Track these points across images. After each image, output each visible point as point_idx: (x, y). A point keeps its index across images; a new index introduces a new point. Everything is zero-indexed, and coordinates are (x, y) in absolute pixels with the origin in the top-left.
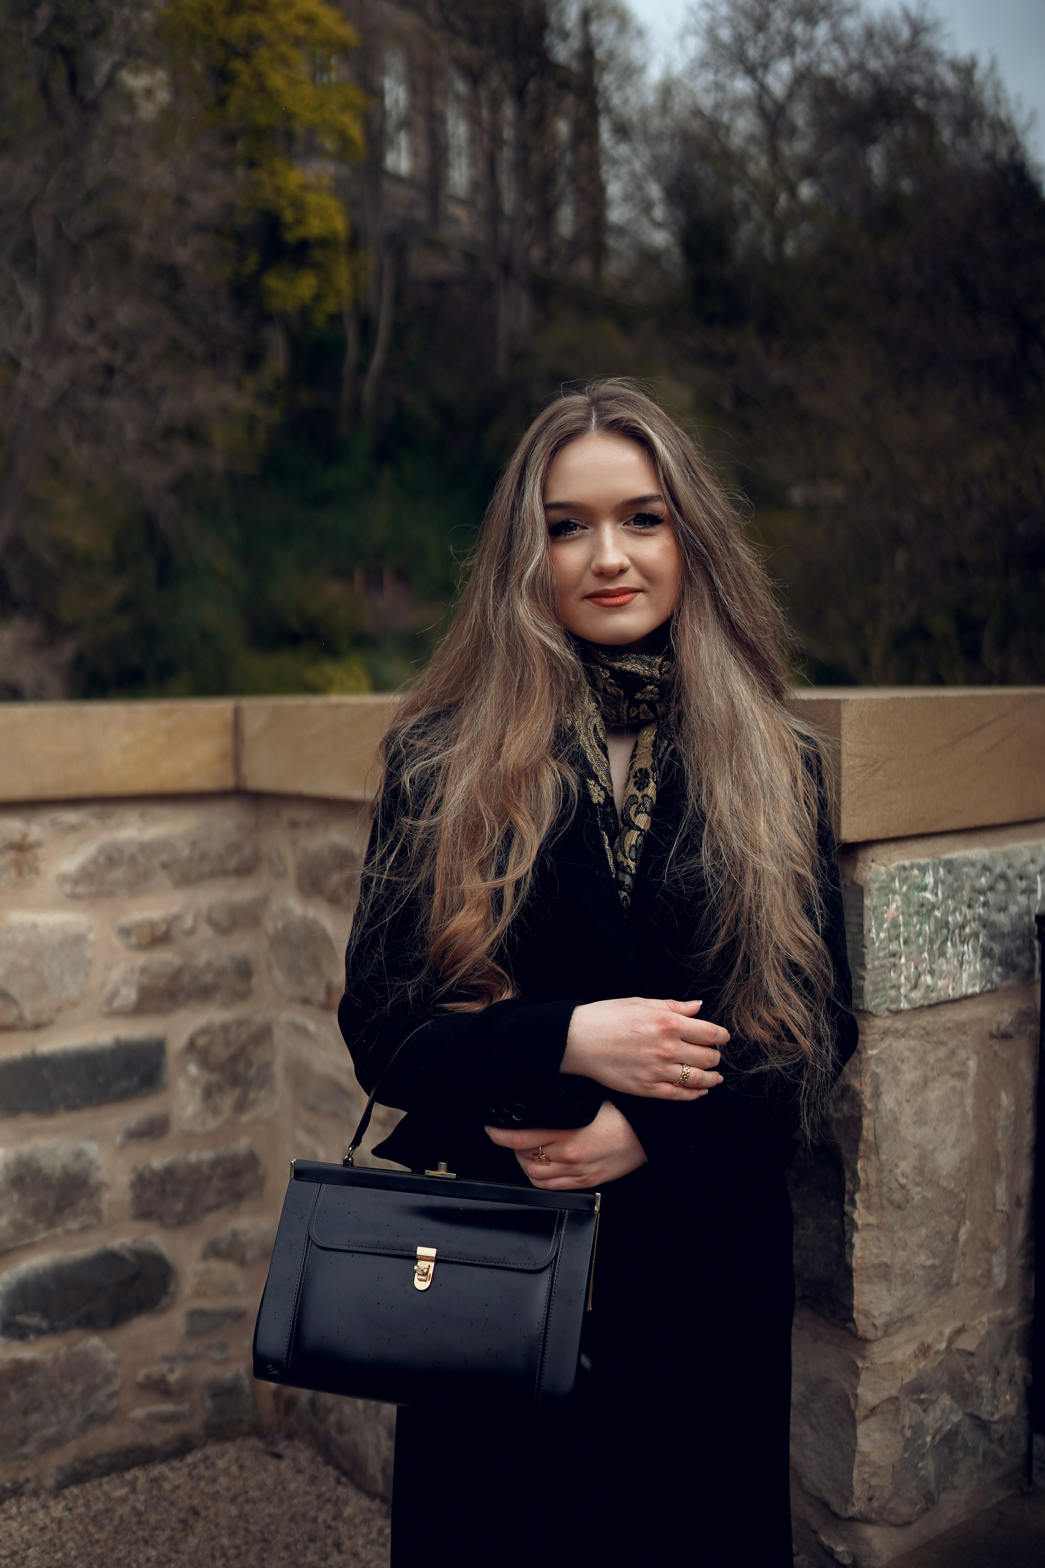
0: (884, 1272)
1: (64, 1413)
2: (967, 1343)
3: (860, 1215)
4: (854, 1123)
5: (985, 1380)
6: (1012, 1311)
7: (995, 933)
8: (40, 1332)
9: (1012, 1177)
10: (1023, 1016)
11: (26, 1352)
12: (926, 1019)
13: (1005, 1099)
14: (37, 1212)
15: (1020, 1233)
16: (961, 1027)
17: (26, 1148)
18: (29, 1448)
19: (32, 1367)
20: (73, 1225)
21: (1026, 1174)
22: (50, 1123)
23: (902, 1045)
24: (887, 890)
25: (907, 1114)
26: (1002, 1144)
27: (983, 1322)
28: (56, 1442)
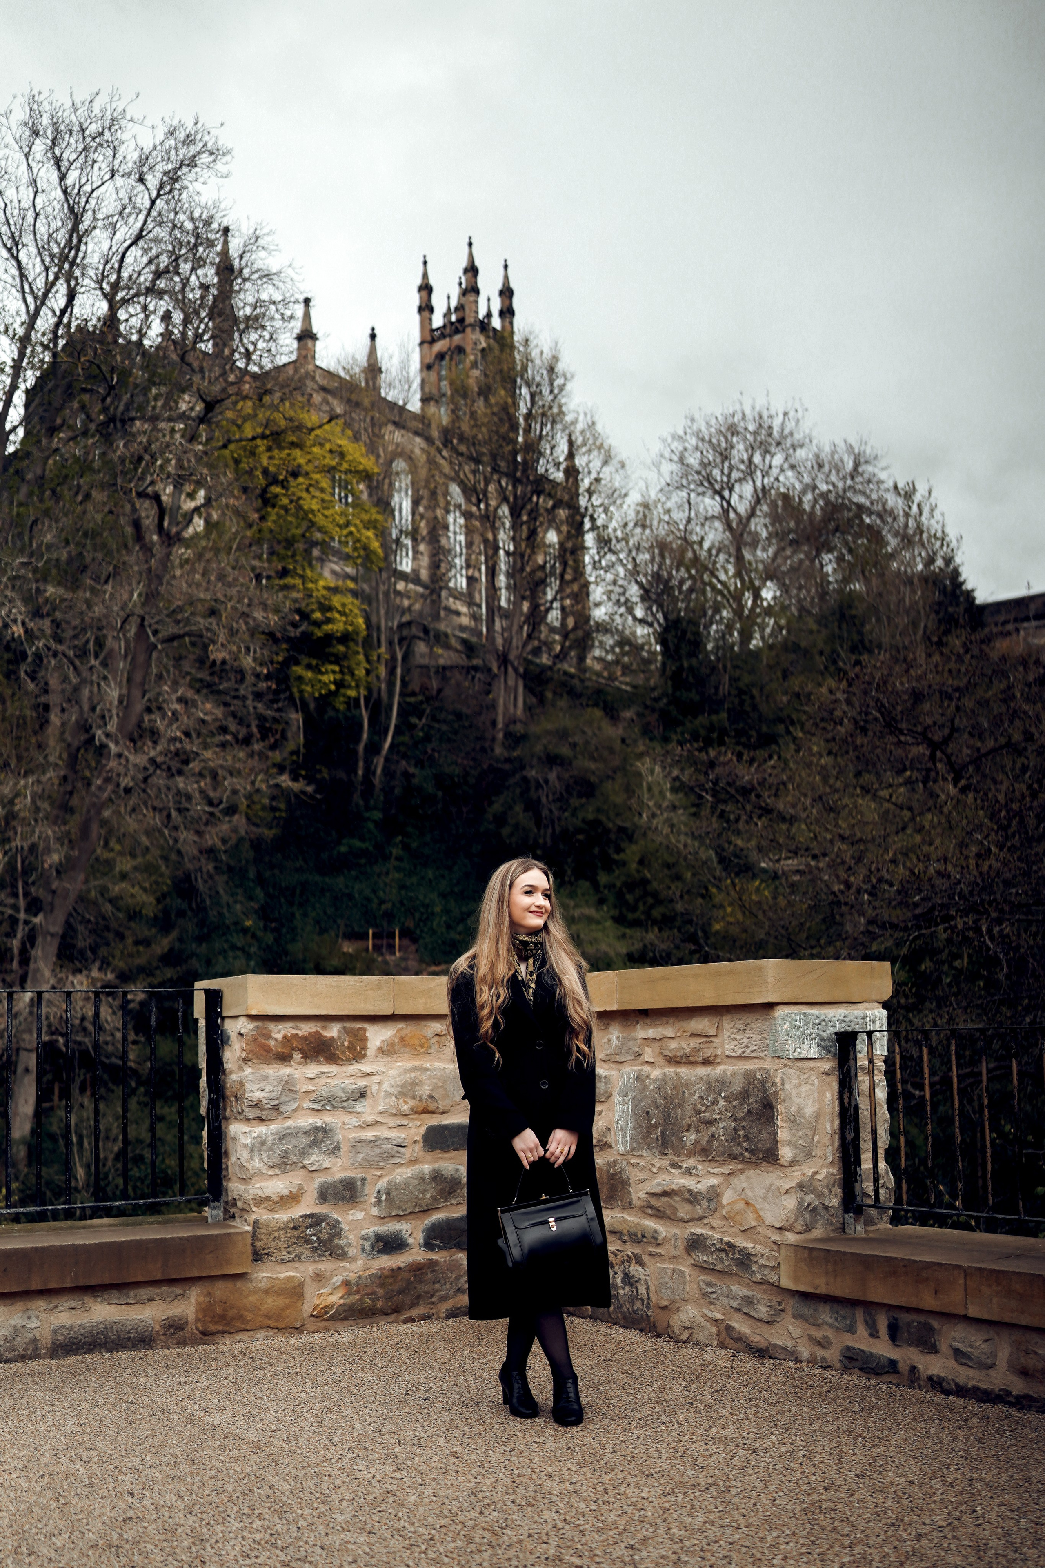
0: (789, 1142)
1: (448, 1286)
2: (818, 1177)
3: (779, 1123)
4: (776, 1092)
5: (826, 1191)
6: (835, 1171)
7: (823, 1039)
8: (440, 1248)
9: (832, 1122)
10: (833, 1068)
11: (435, 1257)
12: (799, 1064)
13: (828, 1094)
14: (441, 1192)
15: (836, 1144)
16: (812, 1069)
17: (436, 1165)
18: (434, 1299)
19: (436, 1263)
20: (454, 1202)
21: (837, 1122)
22: (447, 1155)
23: (791, 1071)
24: (783, 1019)
25: (794, 1093)
26: (828, 1110)
27: (824, 1172)
28: (445, 1298)
